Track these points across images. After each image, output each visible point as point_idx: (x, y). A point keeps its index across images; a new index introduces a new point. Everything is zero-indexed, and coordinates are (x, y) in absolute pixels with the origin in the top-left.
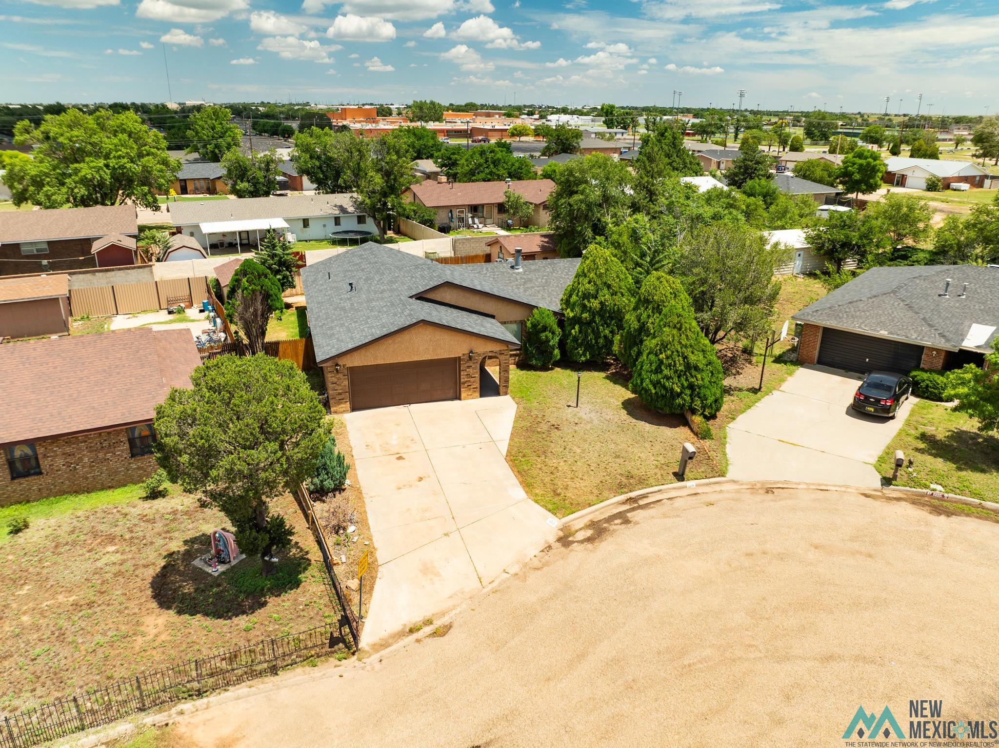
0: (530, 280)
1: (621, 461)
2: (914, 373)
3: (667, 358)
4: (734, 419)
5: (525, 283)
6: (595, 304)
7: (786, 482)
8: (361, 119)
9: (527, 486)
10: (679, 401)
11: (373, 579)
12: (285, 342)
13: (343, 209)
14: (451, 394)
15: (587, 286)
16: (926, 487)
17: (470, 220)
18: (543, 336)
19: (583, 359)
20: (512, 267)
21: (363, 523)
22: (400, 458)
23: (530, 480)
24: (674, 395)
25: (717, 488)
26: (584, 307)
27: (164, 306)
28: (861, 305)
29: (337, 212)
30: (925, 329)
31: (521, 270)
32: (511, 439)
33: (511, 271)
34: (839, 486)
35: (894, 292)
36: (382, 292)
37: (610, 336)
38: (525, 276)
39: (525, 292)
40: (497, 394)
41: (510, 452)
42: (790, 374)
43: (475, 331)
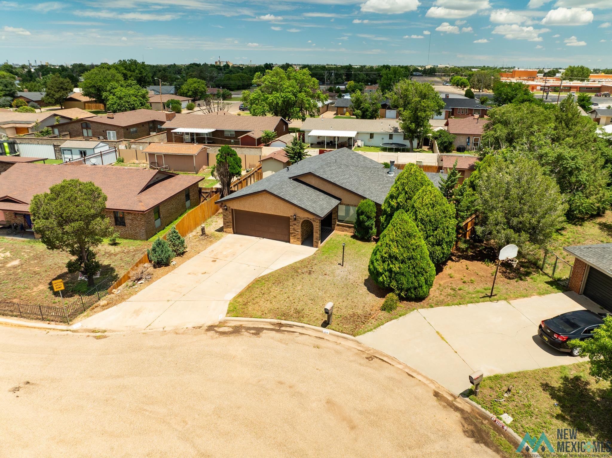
0: (392, 182)
1: (309, 302)
8: (525, 78)
9: (241, 295)
11: (115, 304)
16: (496, 413)
18: (361, 218)
20: (388, 173)
21: (150, 282)
22: (214, 261)
23: (247, 293)
29: (391, 131)
31: (392, 175)
32: (277, 270)
33: (385, 174)
38: (391, 180)
39: (381, 189)
40: (312, 245)
41: (264, 276)
42: (540, 294)
43: (296, 203)
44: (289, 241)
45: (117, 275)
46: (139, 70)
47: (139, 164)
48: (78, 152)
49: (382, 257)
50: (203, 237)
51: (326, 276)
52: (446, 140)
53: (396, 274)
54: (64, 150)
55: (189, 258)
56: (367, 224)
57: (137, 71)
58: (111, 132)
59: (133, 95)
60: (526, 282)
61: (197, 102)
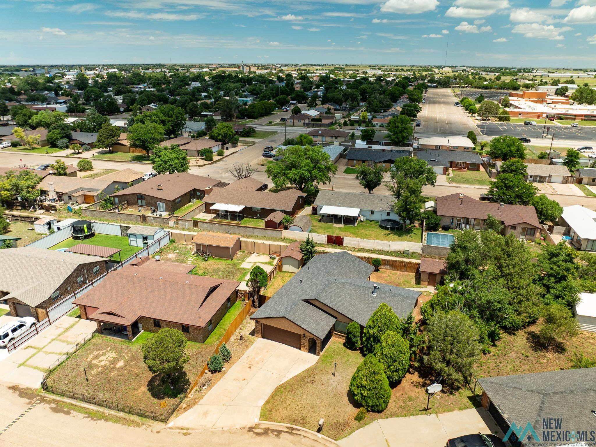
0: (374, 302)
1: (311, 410)
4: (387, 418)
5: (371, 303)
9: (268, 402)
11: (191, 407)
20: (372, 292)
21: (210, 387)
22: (250, 367)
23: (272, 400)
25: (327, 444)
27: (271, 253)
28: (518, 392)
29: (388, 209)
31: (375, 295)
32: (291, 379)
33: (370, 294)
35: (545, 395)
36: (303, 290)
38: (374, 300)
39: (366, 308)
40: (315, 354)
41: (282, 384)
42: (460, 409)
43: (305, 328)
44: (299, 348)
45: (188, 379)
46: (176, 115)
47: (187, 245)
48: (141, 237)
49: (357, 385)
50: (240, 342)
51: (323, 386)
52: (433, 221)
53: (365, 397)
54: (130, 235)
55: (233, 364)
56: (353, 340)
57: (174, 117)
58: (161, 203)
59: (175, 158)
60: (455, 397)
61: (226, 146)
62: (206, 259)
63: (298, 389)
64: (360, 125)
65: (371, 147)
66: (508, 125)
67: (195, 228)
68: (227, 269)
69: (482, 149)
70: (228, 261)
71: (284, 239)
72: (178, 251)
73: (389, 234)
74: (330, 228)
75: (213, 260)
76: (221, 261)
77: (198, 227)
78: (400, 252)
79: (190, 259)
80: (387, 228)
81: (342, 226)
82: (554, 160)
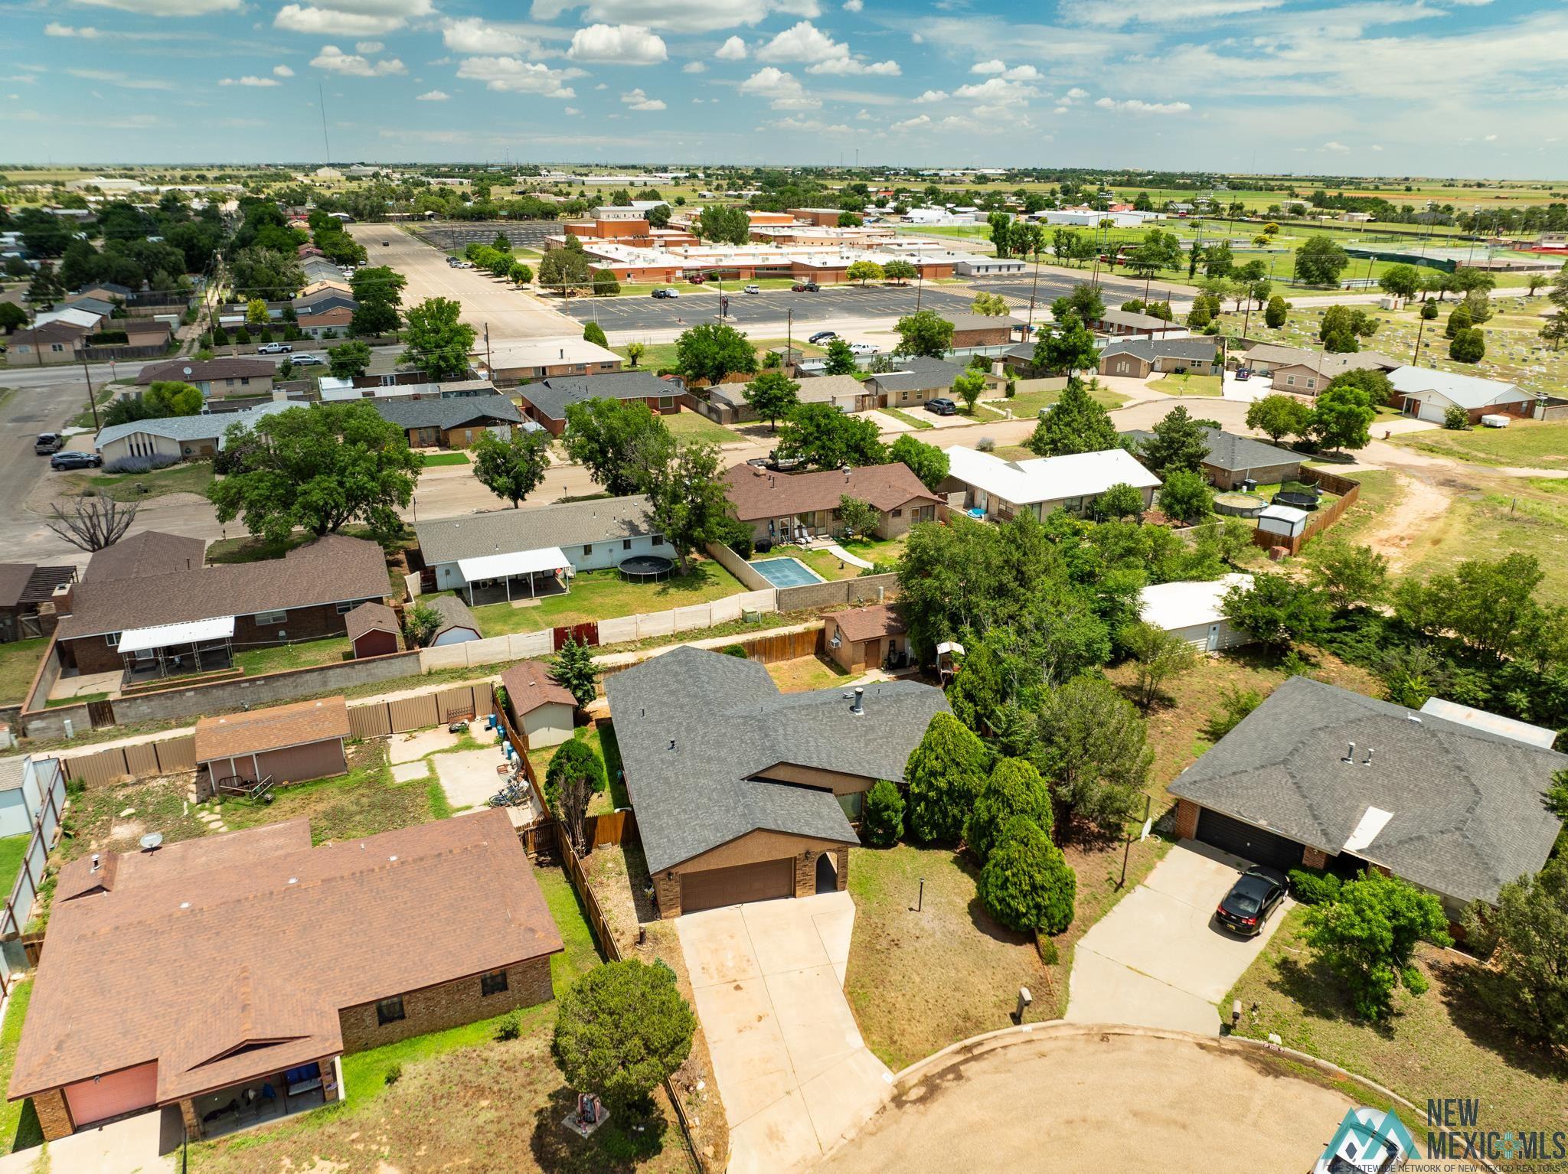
0: (872, 728)
1: (958, 995)
2: (1293, 872)
3: (1014, 875)
4: (1085, 932)
5: (866, 732)
6: (942, 783)
7: (1123, 1026)
8: (626, 238)
9: (865, 1030)
10: (1024, 921)
11: (726, 1144)
12: (604, 816)
13: (634, 529)
14: (785, 891)
15: (934, 762)
16: (1265, 1038)
17: (797, 532)
18: (885, 815)
19: (929, 837)
20: (852, 708)
21: (711, 1078)
22: (738, 988)
23: (868, 1022)
24: (1020, 915)
25: (1053, 1033)
26: (931, 786)
27: (443, 719)
28: (1245, 778)
29: (626, 533)
30: (1309, 821)
31: (862, 713)
32: (849, 961)
33: (850, 714)
34: (1178, 1033)
35: (1285, 762)
36: (709, 760)
37: (959, 816)
38: (866, 723)
39: (867, 745)
40: (835, 889)
41: (847, 981)
42: (1161, 857)
43: (812, 833)
44: (792, 895)
50: (644, 947)
51: (922, 940)
52: (741, 538)
62: (269, 796)
63: (887, 973)
64: (266, 340)
65: (373, 394)
66: (623, 302)
67: (100, 729)
68: (365, 800)
69: (634, 363)
70: (338, 782)
71: (430, 673)
72: (132, 811)
73: (664, 590)
74: (513, 613)
75: (291, 795)
76: (319, 787)
77: (113, 721)
78: (736, 621)
79: (205, 816)
80: (649, 579)
81: (536, 602)
82: (804, 367)
